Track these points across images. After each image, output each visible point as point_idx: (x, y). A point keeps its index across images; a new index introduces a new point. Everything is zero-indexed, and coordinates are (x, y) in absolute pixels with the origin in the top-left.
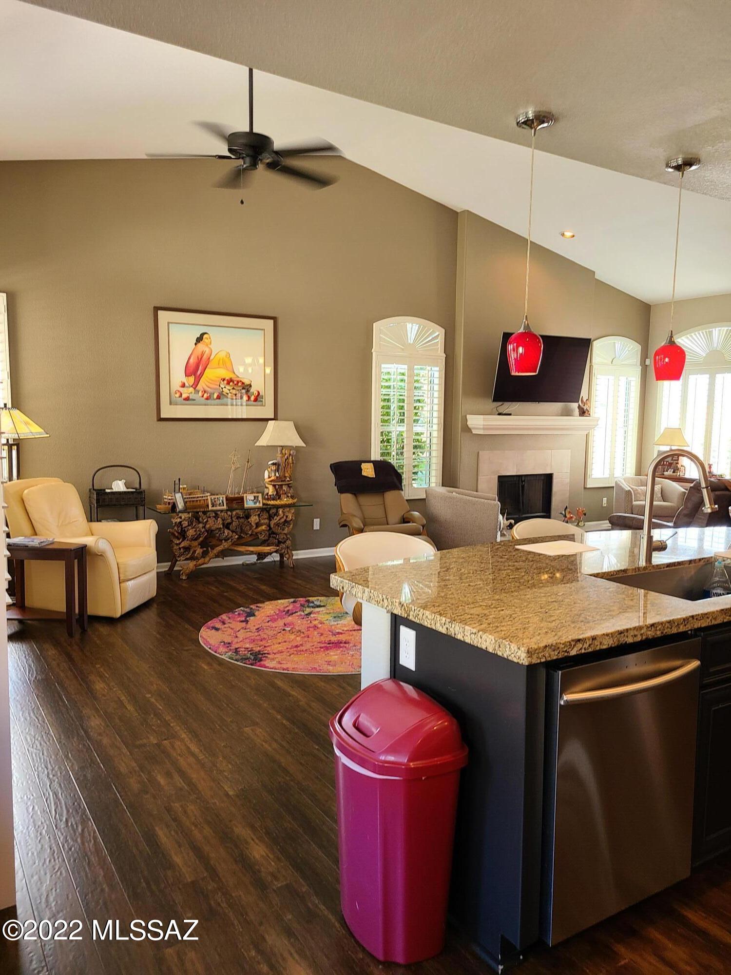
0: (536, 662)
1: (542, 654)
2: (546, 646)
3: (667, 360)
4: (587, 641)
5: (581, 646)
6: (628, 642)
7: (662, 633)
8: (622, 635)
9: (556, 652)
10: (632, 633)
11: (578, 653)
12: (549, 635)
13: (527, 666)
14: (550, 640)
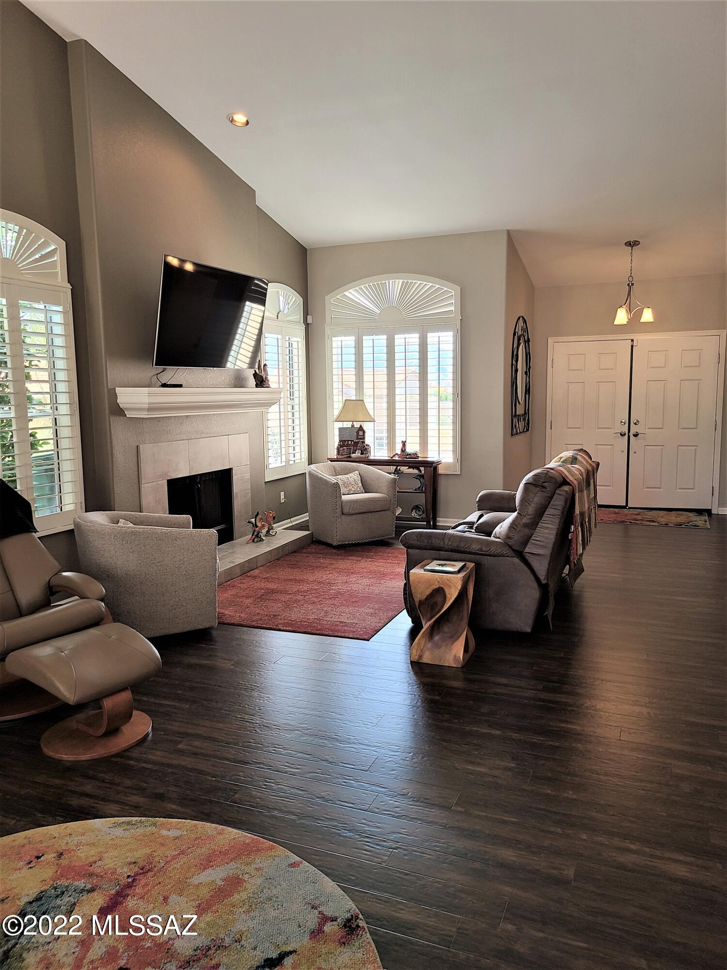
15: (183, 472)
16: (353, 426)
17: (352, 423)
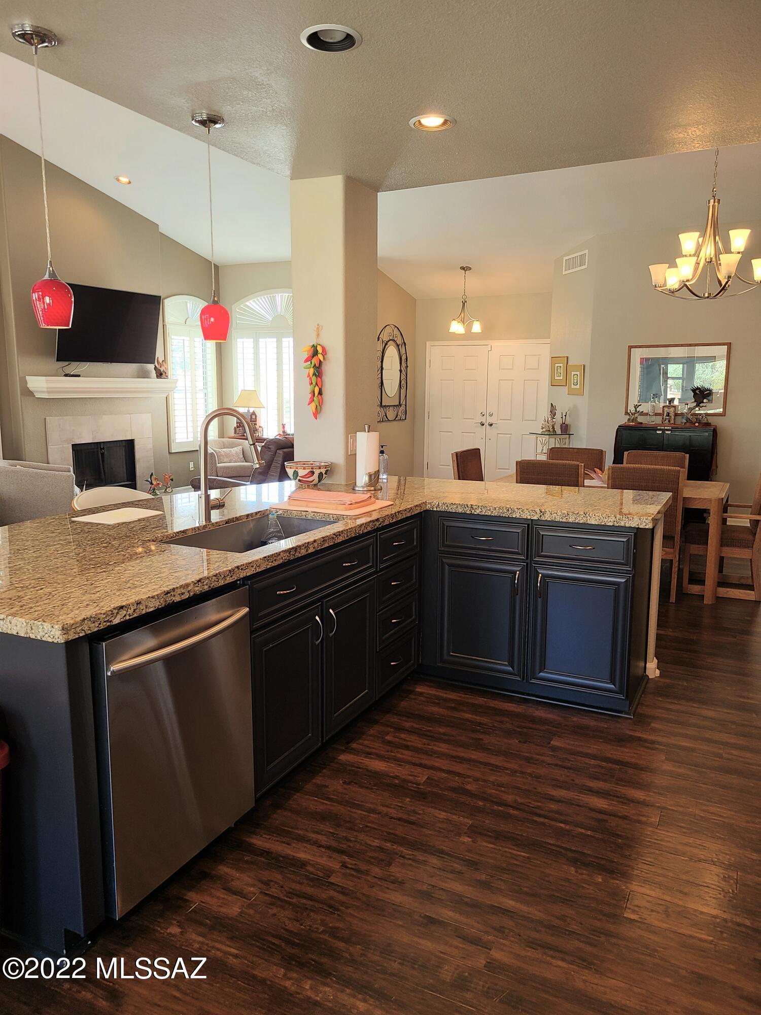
0: (74, 638)
1: (80, 628)
2: (84, 619)
3: (212, 320)
4: (131, 606)
5: (125, 612)
6: (175, 601)
7: (210, 587)
8: (169, 595)
9: (96, 623)
10: (179, 591)
11: (122, 620)
12: (90, 607)
13: (65, 643)
14: (91, 611)
15: (86, 438)
16: (248, 411)
17: (247, 408)
